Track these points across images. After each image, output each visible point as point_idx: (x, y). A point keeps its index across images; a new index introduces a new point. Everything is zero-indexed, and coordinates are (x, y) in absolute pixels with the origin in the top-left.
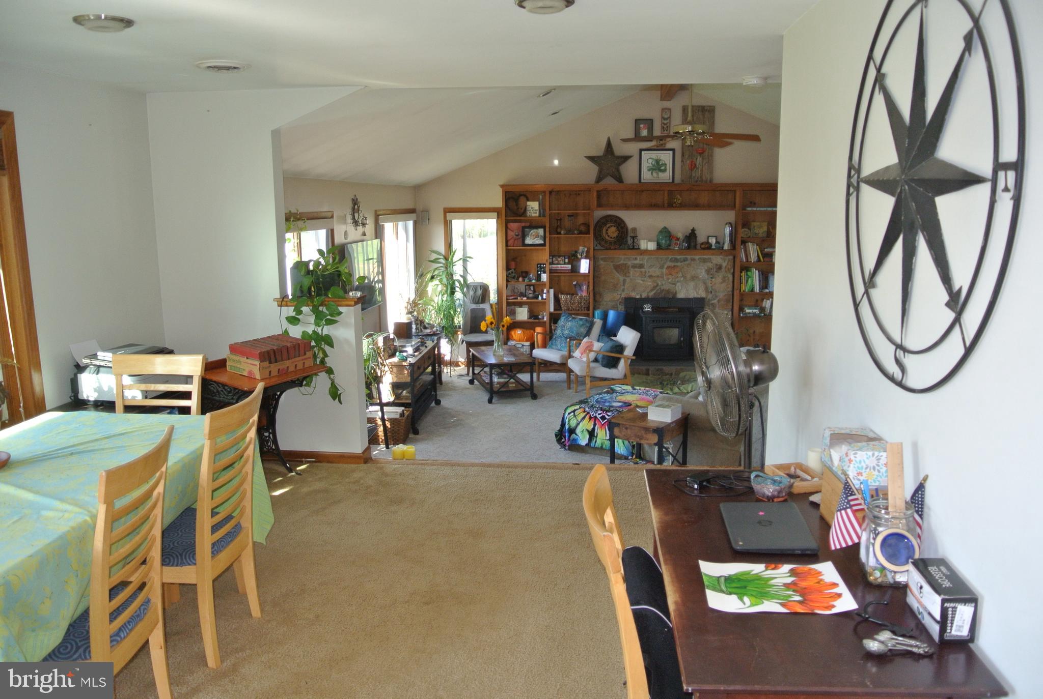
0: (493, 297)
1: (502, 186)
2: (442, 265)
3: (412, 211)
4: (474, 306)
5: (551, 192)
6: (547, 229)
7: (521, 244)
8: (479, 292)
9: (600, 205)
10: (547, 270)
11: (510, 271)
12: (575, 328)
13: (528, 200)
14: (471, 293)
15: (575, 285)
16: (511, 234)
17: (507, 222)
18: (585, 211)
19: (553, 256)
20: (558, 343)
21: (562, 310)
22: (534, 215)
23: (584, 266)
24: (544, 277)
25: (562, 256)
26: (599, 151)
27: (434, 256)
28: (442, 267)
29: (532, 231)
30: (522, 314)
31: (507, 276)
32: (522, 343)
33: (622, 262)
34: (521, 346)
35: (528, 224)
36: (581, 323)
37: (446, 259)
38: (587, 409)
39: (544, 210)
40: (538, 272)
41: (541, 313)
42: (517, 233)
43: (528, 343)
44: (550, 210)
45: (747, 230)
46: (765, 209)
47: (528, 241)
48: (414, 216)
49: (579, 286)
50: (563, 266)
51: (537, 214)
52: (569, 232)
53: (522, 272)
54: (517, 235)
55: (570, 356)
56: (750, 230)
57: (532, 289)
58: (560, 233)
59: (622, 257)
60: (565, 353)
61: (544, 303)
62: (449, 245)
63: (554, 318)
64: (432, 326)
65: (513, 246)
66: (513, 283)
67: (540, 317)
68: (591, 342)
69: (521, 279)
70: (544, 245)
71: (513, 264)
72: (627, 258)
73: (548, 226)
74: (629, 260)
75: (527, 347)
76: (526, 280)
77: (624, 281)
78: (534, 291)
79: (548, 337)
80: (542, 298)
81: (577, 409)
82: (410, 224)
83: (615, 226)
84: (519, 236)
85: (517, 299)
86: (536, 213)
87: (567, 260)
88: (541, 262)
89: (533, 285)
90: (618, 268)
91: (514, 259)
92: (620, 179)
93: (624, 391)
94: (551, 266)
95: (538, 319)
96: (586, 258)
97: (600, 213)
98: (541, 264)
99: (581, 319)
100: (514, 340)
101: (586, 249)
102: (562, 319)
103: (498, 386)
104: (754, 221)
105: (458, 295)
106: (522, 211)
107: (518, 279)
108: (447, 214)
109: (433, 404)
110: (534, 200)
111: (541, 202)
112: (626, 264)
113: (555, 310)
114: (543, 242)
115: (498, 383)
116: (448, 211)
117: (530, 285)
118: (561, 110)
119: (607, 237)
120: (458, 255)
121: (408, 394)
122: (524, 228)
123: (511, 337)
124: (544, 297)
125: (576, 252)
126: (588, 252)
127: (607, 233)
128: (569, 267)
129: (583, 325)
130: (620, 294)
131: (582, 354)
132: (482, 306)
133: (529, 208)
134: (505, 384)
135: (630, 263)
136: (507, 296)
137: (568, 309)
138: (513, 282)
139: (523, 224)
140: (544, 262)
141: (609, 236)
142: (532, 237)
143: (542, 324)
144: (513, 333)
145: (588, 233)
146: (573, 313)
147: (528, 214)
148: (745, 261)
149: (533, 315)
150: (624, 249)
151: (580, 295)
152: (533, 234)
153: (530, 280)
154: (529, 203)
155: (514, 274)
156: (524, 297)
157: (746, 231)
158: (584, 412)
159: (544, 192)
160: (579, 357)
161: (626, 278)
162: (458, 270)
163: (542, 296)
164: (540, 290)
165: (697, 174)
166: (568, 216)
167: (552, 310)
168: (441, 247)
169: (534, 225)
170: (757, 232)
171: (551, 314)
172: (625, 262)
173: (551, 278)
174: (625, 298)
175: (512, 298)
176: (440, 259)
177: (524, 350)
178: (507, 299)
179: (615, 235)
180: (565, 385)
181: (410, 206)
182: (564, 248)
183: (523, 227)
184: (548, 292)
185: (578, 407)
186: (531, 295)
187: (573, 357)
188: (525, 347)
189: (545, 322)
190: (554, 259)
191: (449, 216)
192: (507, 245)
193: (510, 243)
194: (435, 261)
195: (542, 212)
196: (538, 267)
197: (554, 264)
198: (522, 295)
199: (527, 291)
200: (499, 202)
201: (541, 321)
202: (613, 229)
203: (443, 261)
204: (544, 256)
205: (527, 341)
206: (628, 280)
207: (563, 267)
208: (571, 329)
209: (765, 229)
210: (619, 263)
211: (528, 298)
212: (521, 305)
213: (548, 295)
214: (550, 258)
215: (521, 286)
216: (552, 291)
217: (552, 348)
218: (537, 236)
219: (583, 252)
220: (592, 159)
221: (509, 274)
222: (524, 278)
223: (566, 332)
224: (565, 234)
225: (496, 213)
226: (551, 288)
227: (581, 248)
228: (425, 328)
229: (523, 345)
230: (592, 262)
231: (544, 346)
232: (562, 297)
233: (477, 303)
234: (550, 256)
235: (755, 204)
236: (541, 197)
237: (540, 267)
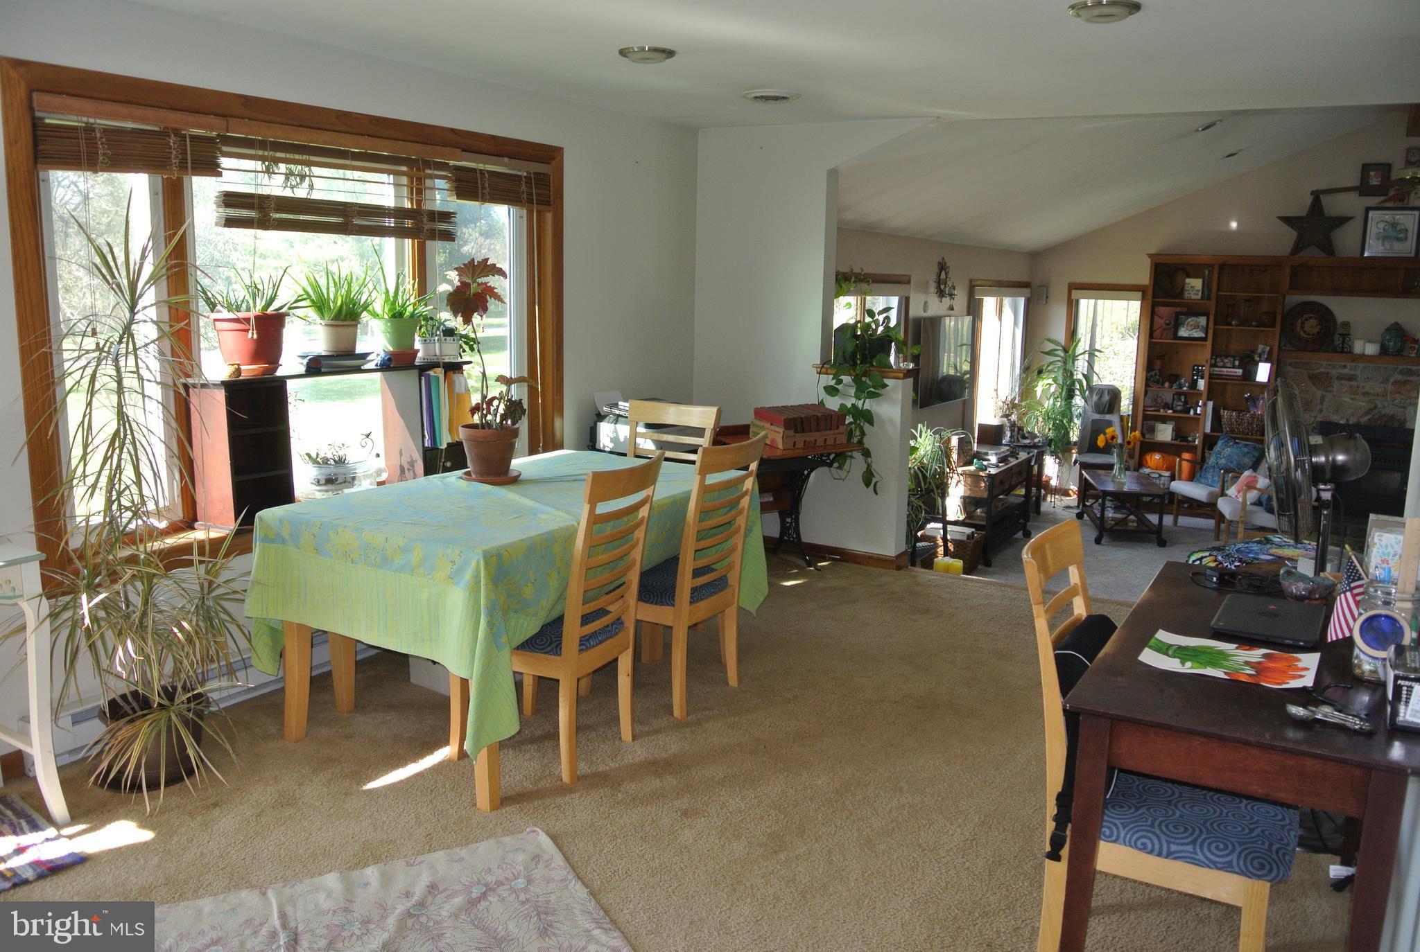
0: (1126, 405)
1: (1150, 256)
2: (1059, 359)
3: (1025, 285)
4: (1097, 416)
5: (1222, 267)
6: (1212, 318)
7: (1172, 336)
8: (1106, 398)
9: (1295, 287)
10: (1206, 376)
11: (1153, 373)
12: (1236, 457)
13: (1189, 276)
14: (1095, 398)
15: (1247, 399)
16: (1158, 321)
17: (1154, 306)
18: (1271, 295)
19: (1217, 356)
20: (1209, 476)
21: (1222, 432)
22: (1194, 297)
23: (1263, 372)
24: (1201, 384)
25: (1231, 357)
26: (1300, 207)
27: (1050, 346)
28: (1059, 361)
29: (1190, 320)
30: (1165, 433)
31: (1147, 379)
32: (1160, 472)
33: (1322, 370)
34: (1156, 476)
35: (1185, 310)
36: (1246, 450)
37: (1066, 350)
38: (1220, 558)
39: (1210, 290)
40: (1193, 376)
41: (1192, 434)
42: (1168, 322)
43: (1167, 474)
44: (1218, 290)
47: (1183, 332)
48: (1027, 291)
49: (1253, 400)
50: (1229, 370)
51: (1199, 297)
52: (1244, 322)
53: (1170, 375)
54: (1167, 324)
55: (1223, 494)
57: (1183, 400)
58: (1230, 324)
59: (1322, 363)
60: (1217, 489)
61: (1197, 419)
62: (1072, 334)
63: (1209, 442)
64: (1033, 436)
65: (1161, 339)
66: (1154, 388)
67: (1190, 439)
68: (1255, 477)
69: (1167, 385)
70: (1205, 339)
71: (1158, 364)
72: (1330, 365)
73: (1212, 312)
74: (1334, 367)
75: (1167, 479)
76: (1175, 386)
77: (1323, 398)
78: (1186, 403)
79: (1198, 467)
80: (1195, 413)
81: (1206, 557)
82: (1021, 302)
83: (1315, 318)
84: (1171, 326)
85: (1159, 411)
86: (1198, 295)
87: (1237, 363)
88: (1198, 363)
89: (1185, 394)
90: (1313, 378)
91: (1161, 357)
92: (1328, 248)
93: (1284, 543)
94: (1212, 369)
95: (1188, 441)
96: (1266, 361)
97: (1294, 299)
98: (1198, 366)
99: (1246, 445)
100: (1149, 467)
101: (1268, 349)
102: (1220, 443)
103: (1113, 523)
105: (1078, 401)
106: (1180, 289)
107: (1163, 384)
108: (1073, 291)
109: (1020, 535)
110: (1197, 277)
111: (1206, 278)
112: (1328, 373)
113: (1212, 431)
114: (1204, 335)
115: (1113, 519)
116: (1073, 287)
117: (1180, 394)
118: (1240, 151)
119: (1302, 334)
120: (1083, 345)
121: (983, 515)
122: (1178, 314)
123: (1144, 462)
124: (1198, 412)
125: (1253, 352)
126: (1270, 353)
127: (1303, 328)
128: (1239, 372)
129: (1248, 453)
130: (1315, 417)
131: (1239, 492)
132: (1108, 417)
133: (1187, 287)
134: (1123, 521)
135: (1334, 372)
136: (1144, 407)
137: (1232, 431)
138: (1154, 389)
139: (1178, 309)
140: (1204, 363)
141: (1305, 332)
142: (1189, 328)
143: (1192, 449)
144: (1148, 457)
145: (1273, 325)
146: (1237, 436)
147: (1186, 295)
149: (1179, 434)
150: (1328, 352)
151: (1252, 412)
152: (1191, 323)
153: (1180, 386)
154: (1188, 280)
155: (1158, 377)
156: (1169, 409)
158: (1215, 561)
159: (1212, 266)
160: (1234, 496)
161: (1327, 394)
162: (1081, 365)
163: (1196, 410)
164: (1194, 401)
166: (1246, 300)
167: (1208, 430)
168: (1060, 334)
169: (1193, 310)
171: (1206, 436)
172: (1327, 371)
173: (1210, 386)
174: (1321, 422)
175: (1152, 409)
176: (1057, 350)
177: (1162, 482)
178: (1144, 410)
179: (1315, 331)
180: (1212, 534)
181: (1024, 279)
182: (1235, 346)
183: (1176, 313)
184: (1205, 405)
185: (1207, 554)
186: (1179, 408)
187: (1226, 495)
188: (1163, 478)
189: (1196, 447)
190: (1218, 360)
191: (1075, 294)
192: (1151, 336)
193: (1155, 334)
194: (1051, 353)
195: (1206, 294)
196: (1194, 370)
197: (1217, 367)
198: (1167, 406)
199: (1175, 402)
200: (1144, 278)
201: (1191, 444)
202: (1313, 322)
203: (1062, 354)
204: (1204, 355)
205: (1167, 470)
206: (1329, 396)
207: (1231, 372)
208: (1229, 458)
210: (1316, 372)
211: (1175, 411)
212: (1164, 420)
213: (1204, 410)
214: (1211, 358)
215: (1167, 394)
216: (1210, 404)
217: (1200, 482)
218: (1196, 327)
219: (1264, 352)
220: (1287, 220)
221: (1151, 376)
222: (1172, 383)
223: (1223, 461)
224: (1237, 325)
225: (1140, 293)
226: (1209, 399)
227: (1261, 347)
228: (1024, 437)
229: (1160, 476)
230: (1275, 367)
231: (1191, 478)
232: (1225, 414)
233: (1101, 412)
234: (1212, 355)
236: (1207, 272)
237: (1198, 369)
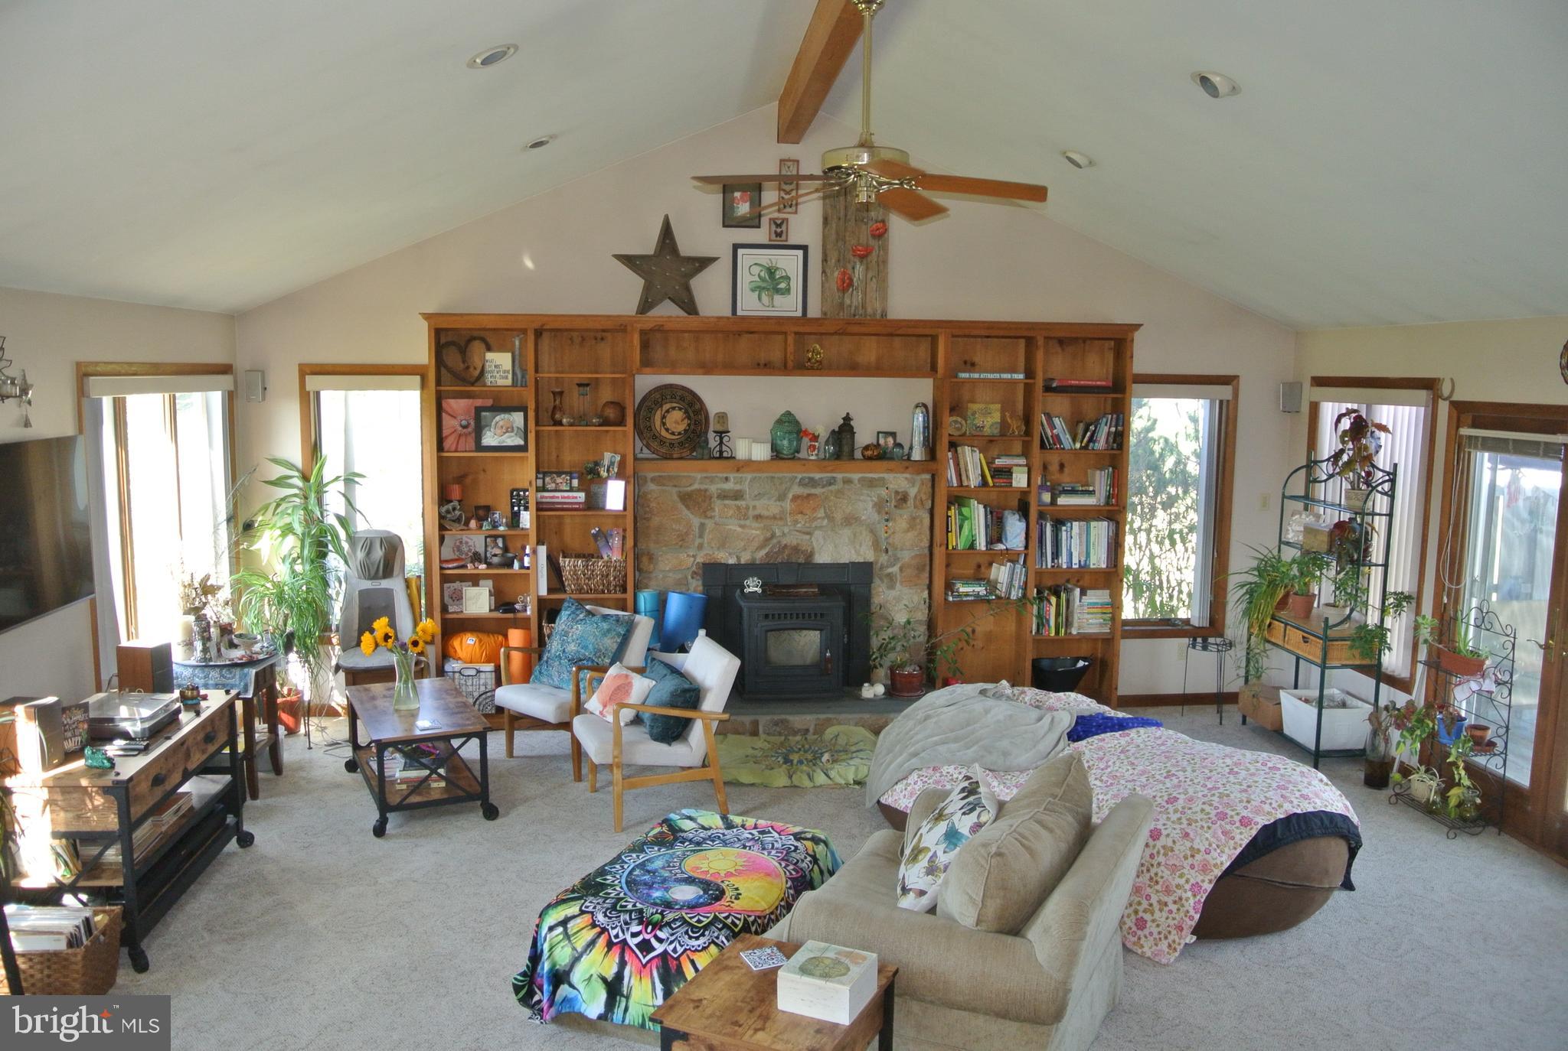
0: (413, 559)
1: (428, 317)
2: (296, 491)
3: (225, 369)
4: (367, 585)
5: (539, 333)
6: (531, 414)
7: (473, 445)
8: (378, 553)
9: (647, 363)
10: (532, 505)
11: (450, 506)
12: (591, 639)
13: (489, 349)
14: (360, 555)
15: (595, 536)
16: (449, 423)
17: (439, 399)
18: (613, 376)
19: (545, 474)
20: (554, 672)
21: (565, 591)
22: (501, 382)
23: (615, 494)
24: (526, 519)
25: (566, 473)
26: (646, 244)
27: (279, 471)
28: (295, 495)
29: (498, 418)
30: (478, 601)
31: (441, 517)
32: (477, 666)
33: (696, 486)
34: (473, 672)
35: (489, 402)
36: (605, 626)
37: (305, 478)
38: (600, 918)
39: (524, 371)
40: (513, 507)
41: (520, 598)
42: (464, 423)
43: (490, 667)
44: (537, 371)
45: (959, 419)
46: (997, 376)
47: (489, 439)
48: (227, 380)
49: (603, 536)
50: (566, 494)
51: (509, 382)
52: (580, 420)
53: (477, 508)
54: (464, 427)
55: (578, 708)
56: (966, 421)
57: (501, 545)
58: (560, 423)
59: (694, 474)
60: (567, 696)
61: (525, 577)
62: (314, 449)
63: (549, 611)
64: (249, 640)
65: (456, 451)
66: (454, 532)
67: (517, 606)
68: (627, 676)
69: (473, 524)
70: (523, 448)
71: (456, 492)
72: (706, 477)
73: (531, 406)
74: (712, 480)
75: (489, 675)
76: (486, 525)
77: (702, 525)
78: (506, 549)
79: (535, 656)
80: (522, 567)
81: (574, 917)
82: (216, 398)
83: (680, 409)
84: (470, 429)
85: (464, 567)
86: (507, 378)
87: (575, 483)
88: (519, 486)
89: (503, 537)
90: (687, 499)
91: (460, 479)
92: (689, 306)
93: (703, 834)
94: (540, 494)
95: (514, 611)
96: (619, 476)
97: (646, 382)
98: (518, 490)
99: (605, 617)
100: (460, 659)
101: (618, 458)
102: (564, 615)
103: (404, 787)
104: (973, 401)
105: (333, 560)
106: (477, 373)
107: (467, 523)
108: (307, 377)
109: (233, 845)
110: (502, 349)
111: (517, 353)
112: (706, 490)
113: (550, 590)
114: (522, 443)
115: (403, 781)
116: (308, 370)
117: (496, 537)
118: (553, 137)
119: (664, 433)
120: (332, 467)
121: (118, 863)
122: (479, 410)
123: (451, 650)
124: (526, 564)
125: (597, 464)
126: (622, 464)
127: (664, 424)
128: (581, 496)
129: (609, 631)
130: (694, 556)
131: (605, 706)
132: (385, 584)
133: (489, 367)
134: (419, 786)
135: (713, 489)
136: (441, 562)
137: (580, 591)
138: (453, 535)
139: (479, 402)
140: (526, 485)
141: (667, 430)
142: (499, 431)
143: (523, 624)
144: (456, 643)
145: (621, 422)
146: (591, 597)
147: (489, 379)
148: (955, 485)
149: (504, 603)
150: (702, 459)
151: (606, 558)
152: (501, 423)
153: (495, 526)
154: (489, 356)
155: (457, 513)
156: (480, 562)
157: (956, 422)
158: (594, 925)
159: (524, 331)
160: (597, 713)
161: (707, 521)
162: (334, 503)
163: (522, 561)
164: (519, 545)
165: (854, 299)
166: (579, 385)
167: (543, 591)
168: (291, 447)
169: (501, 405)
170: (980, 424)
171: (541, 601)
172: (703, 487)
173: (540, 523)
174: (704, 564)
175: (455, 565)
176: (291, 477)
177: (482, 681)
178: (442, 568)
179: (681, 428)
180: (569, 766)
181: (218, 358)
182: (571, 456)
183: (476, 408)
184: (534, 552)
185: (573, 909)
186: (496, 560)
187: (586, 711)
188: (482, 675)
189: (528, 619)
190: (547, 479)
191: (312, 383)
192: (440, 448)
193: (447, 444)
194: (280, 482)
195: (519, 376)
196: (512, 497)
197: (548, 491)
198: (476, 558)
199: (489, 549)
200: (420, 352)
201: (520, 615)
202: (677, 415)
203: (299, 483)
204: (524, 473)
205: (488, 661)
206: (709, 524)
207: (568, 497)
208: (581, 642)
209: (997, 417)
210: (689, 489)
211: (490, 565)
212: (475, 580)
213: (536, 560)
214: (537, 478)
215: (475, 539)
216: (542, 550)
217: (541, 682)
218: (509, 429)
219: (612, 463)
220: (629, 260)
221: (448, 512)
222: (480, 520)
223: (572, 648)
224: (571, 425)
225: (418, 378)
226: (540, 542)
227: (607, 457)
228: (232, 645)
229: (479, 672)
230: (631, 487)
231: (526, 676)
232: (566, 564)
233: (374, 577)
234: (538, 472)
235: (973, 364)
236: (517, 343)
237: (518, 495)
